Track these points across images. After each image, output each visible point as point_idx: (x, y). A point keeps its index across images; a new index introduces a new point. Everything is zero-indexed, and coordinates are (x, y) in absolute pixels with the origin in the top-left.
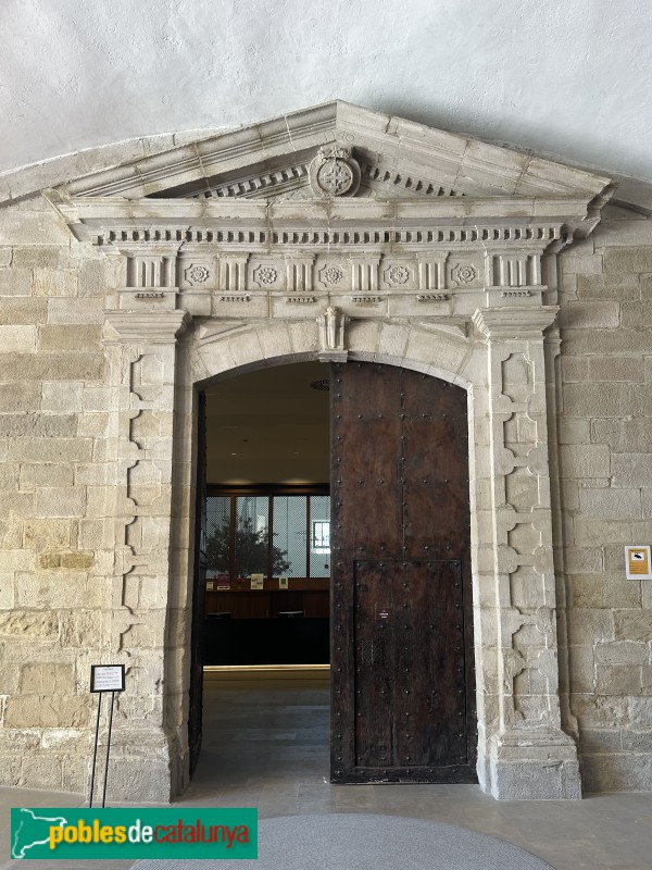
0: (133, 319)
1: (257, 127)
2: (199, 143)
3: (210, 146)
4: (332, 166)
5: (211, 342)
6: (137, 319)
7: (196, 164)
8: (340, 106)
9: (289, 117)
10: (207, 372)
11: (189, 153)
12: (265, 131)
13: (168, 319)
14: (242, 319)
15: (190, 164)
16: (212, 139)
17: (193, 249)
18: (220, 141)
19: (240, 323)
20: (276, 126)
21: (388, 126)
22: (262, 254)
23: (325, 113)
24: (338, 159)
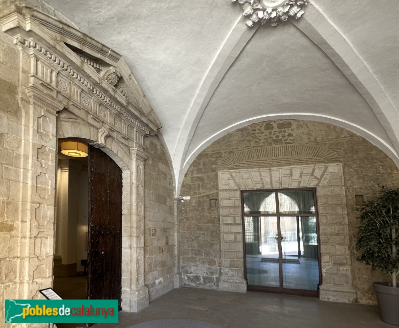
0: (44, 96)
1: (103, 45)
2: (87, 36)
3: (89, 40)
4: (114, 76)
5: (65, 121)
6: (46, 97)
7: (81, 42)
8: (122, 58)
9: (111, 50)
10: (64, 135)
11: (82, 36)
12: (104, 49)
13: (59, 105)
14: (77, 116)
15: (79, 40)
16: (91, 38)
18: (92, 40)
19: (75, 117)
20: (106, 49)
21: (130, 75)
22: (86, 92)
23: (118, 56)
24: (117, 75)
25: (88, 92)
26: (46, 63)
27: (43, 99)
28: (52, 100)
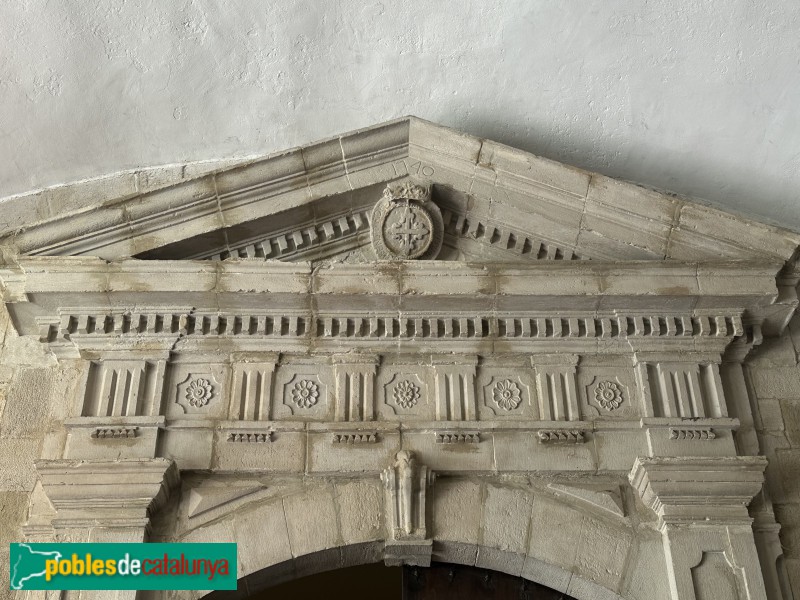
0: (81, 479)
1: (302, 152)
2: (219, 175)
3: (235, 180)
4: (403, 213)
5: (206, 525)
6: (88, 479)
7: (215, 206)
8: (415, 125)
9: (345, 139)
11: (203, 189)
12: (313, 158)
13: (140, 478)
14: (260, 475)
15: (203, 207)
16: (238, 169)
17: (195, 348)
19: (256, 484)
20: (327, 152)
21: (479, 155)
22: (299, 355)
23: (393, 135)
24: (412, 201)
25: (304, 349)
26: (123, 354)
27: (82, 490)
28: (110, 478)
